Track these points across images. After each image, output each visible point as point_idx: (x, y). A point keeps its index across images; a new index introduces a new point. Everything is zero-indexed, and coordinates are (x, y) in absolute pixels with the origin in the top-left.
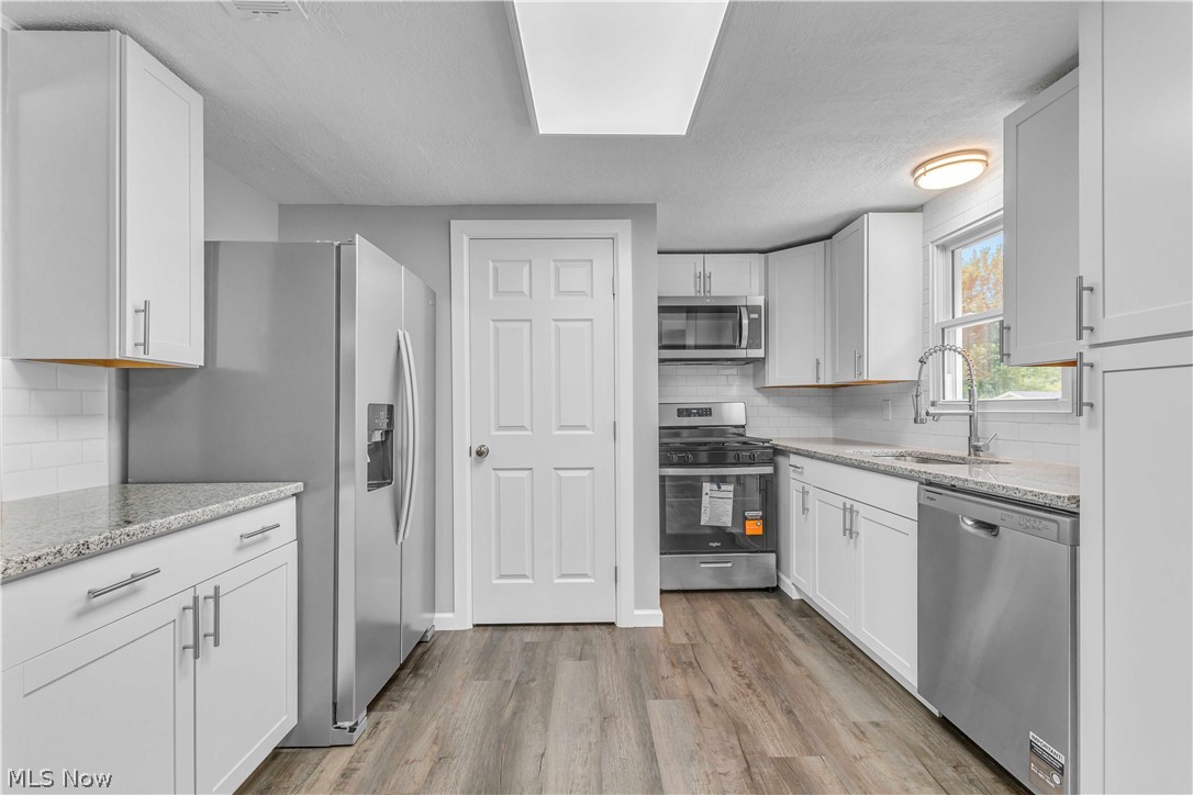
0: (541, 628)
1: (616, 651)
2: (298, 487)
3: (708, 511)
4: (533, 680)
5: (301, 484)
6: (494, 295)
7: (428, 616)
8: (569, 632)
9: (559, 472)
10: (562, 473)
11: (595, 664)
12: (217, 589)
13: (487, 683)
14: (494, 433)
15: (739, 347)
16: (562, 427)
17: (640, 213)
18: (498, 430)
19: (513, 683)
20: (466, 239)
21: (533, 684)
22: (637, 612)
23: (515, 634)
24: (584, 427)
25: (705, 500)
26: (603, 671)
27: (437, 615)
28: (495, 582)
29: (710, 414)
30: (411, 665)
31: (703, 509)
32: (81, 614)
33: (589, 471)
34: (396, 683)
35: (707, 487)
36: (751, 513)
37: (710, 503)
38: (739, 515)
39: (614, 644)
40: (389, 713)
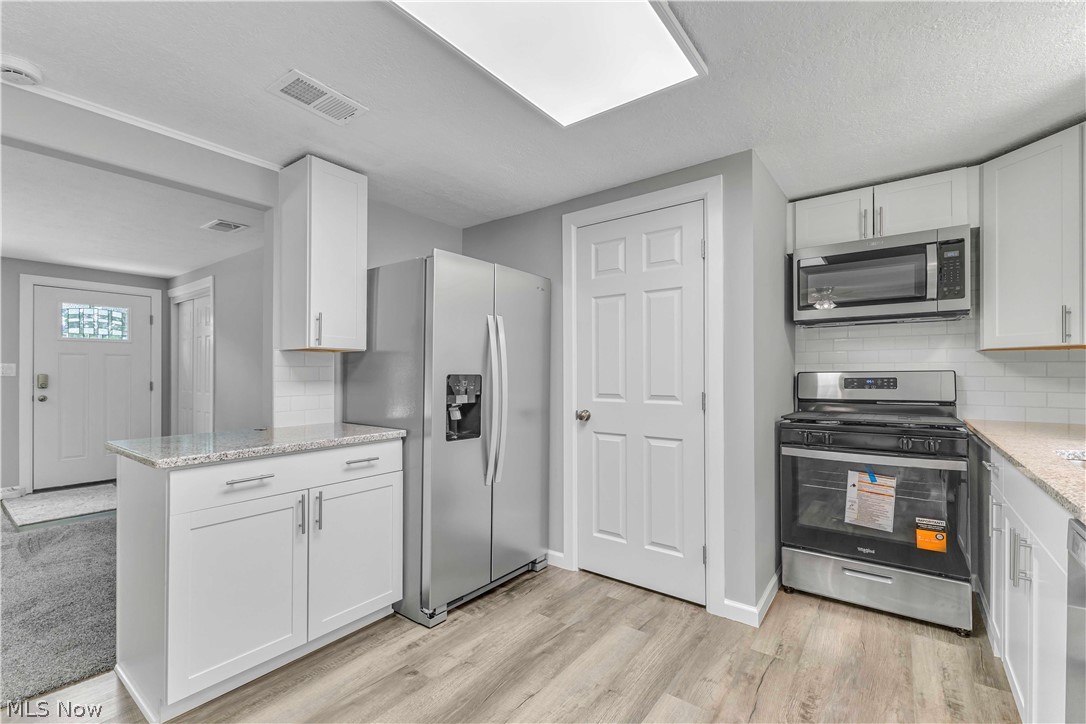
0: (633, 588)
1: (682, 634)
2: (403, 433)
3: (856, 507)
4: (583, 631)
5: (404, 432)
6: (596, 275)
7: (544, 551)
8: (655, 599)
9: (650, 441)
10: (654, 443)
11: (649, 638)
12: (321, 493)
13: (547, 619)
14: (595, 400)
15: (923, 298)
16: (653, 397)
17: (733, 166)
18: (598, 397)
19: (565, 627)
20: (574, 229)
21: (579, 635)
22: (727, 602)
23: (605, 585)
24: (672, 397)
25: (852, 494)
26: (649, 648)
27: (551, 552)
28: (596, 535)
29: (895, 386)
30: (510, 586)
31: (848, 504)
32: (227, 492)
33: (677, 443)
34: (490, 595)
35: (853, 477)
36: (926, 521)
37: (859, 497)
38: (906, 521)
39: (686, 627)
40: (468, 615)
